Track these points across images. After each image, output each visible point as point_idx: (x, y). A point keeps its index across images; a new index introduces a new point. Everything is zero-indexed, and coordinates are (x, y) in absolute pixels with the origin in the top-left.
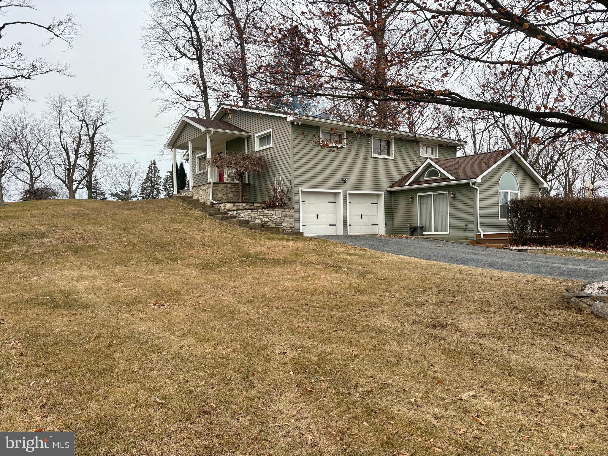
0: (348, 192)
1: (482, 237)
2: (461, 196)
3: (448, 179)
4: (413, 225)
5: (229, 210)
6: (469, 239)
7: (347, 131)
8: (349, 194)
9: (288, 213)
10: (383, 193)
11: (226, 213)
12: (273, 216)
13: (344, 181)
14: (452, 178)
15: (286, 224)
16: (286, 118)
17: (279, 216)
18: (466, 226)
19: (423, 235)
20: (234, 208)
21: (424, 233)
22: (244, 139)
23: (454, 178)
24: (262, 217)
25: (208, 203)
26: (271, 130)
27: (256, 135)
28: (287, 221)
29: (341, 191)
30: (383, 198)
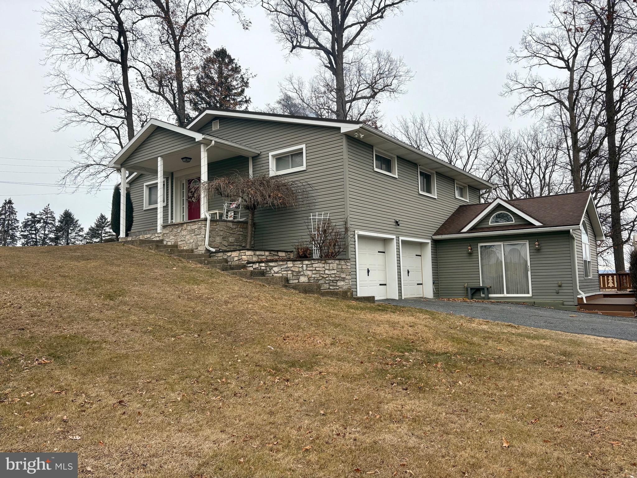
0: (401, 238)
1: (585, 302)
2: (549, 248)
3: (531, 225)
4: (475, 285)
5: (249, 263)
6: (565, 303)
7: (397, 157)
8: (402, 241)
9: (344, 267)
10: (429, 241)
11: (244, 267)
12: (327, 272)
13: (397, 223)
14: (537, 223)
15: (342, 283)
16: (339, 129)
17: (333, 272)
18: (560, 286)
19: (489, 298)
20: (255, 259)
21: (491, 295)
22: (248, 158)
23: (540, 224)
24: (309, 273)
25: (201, 250)
26: (303, 146)
27: (271, 154)
28: (344, 279)
29: (394, 237)
30: (429, 248)
